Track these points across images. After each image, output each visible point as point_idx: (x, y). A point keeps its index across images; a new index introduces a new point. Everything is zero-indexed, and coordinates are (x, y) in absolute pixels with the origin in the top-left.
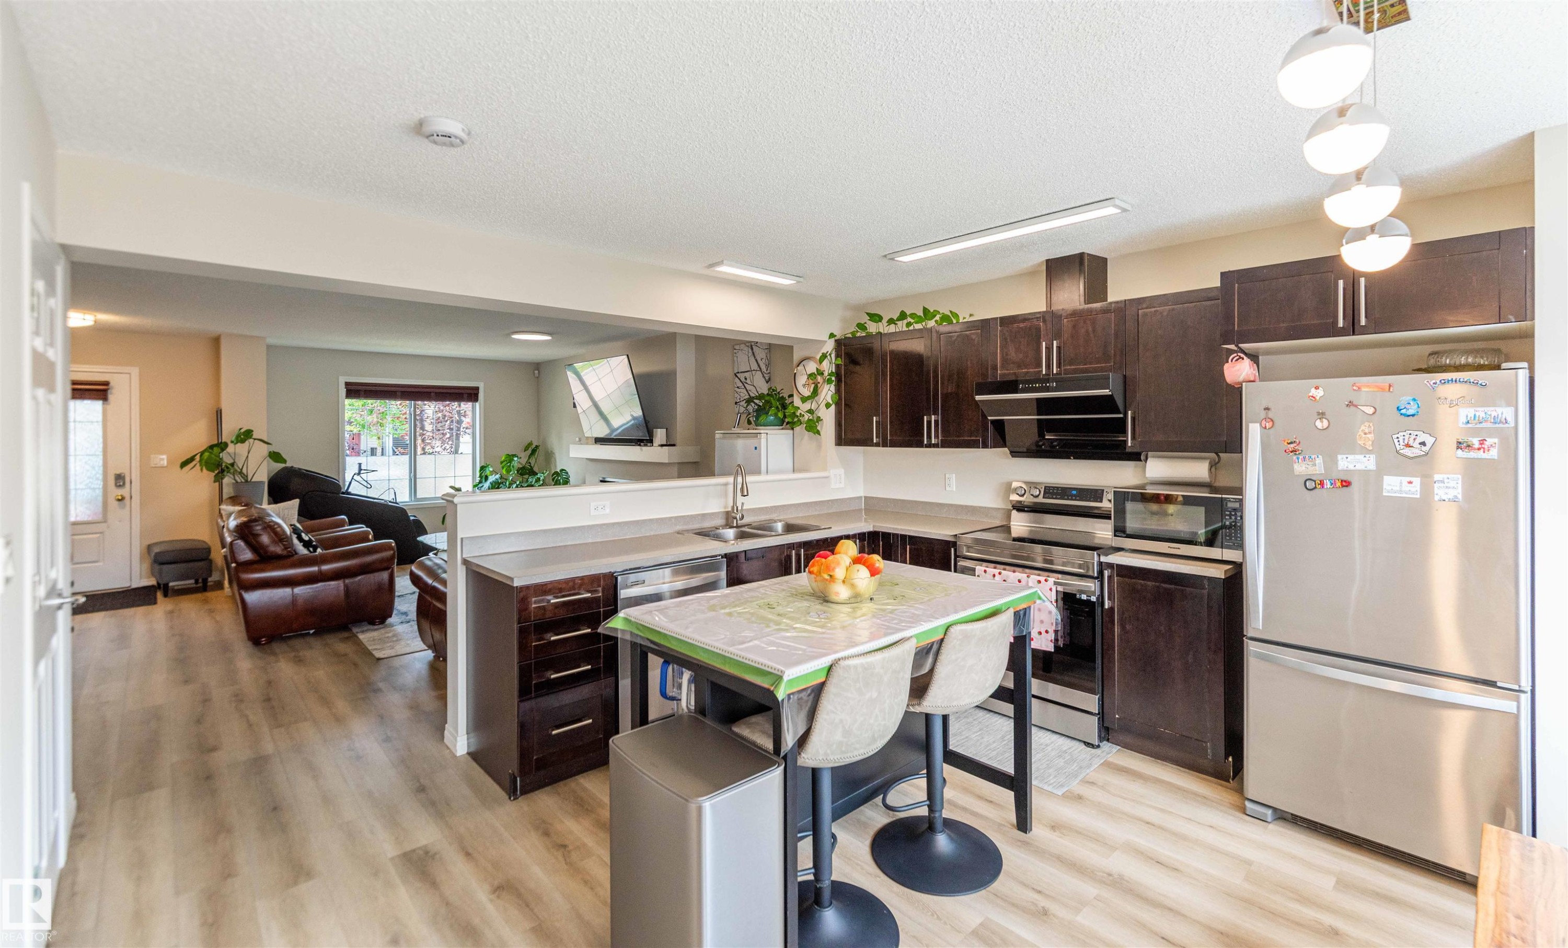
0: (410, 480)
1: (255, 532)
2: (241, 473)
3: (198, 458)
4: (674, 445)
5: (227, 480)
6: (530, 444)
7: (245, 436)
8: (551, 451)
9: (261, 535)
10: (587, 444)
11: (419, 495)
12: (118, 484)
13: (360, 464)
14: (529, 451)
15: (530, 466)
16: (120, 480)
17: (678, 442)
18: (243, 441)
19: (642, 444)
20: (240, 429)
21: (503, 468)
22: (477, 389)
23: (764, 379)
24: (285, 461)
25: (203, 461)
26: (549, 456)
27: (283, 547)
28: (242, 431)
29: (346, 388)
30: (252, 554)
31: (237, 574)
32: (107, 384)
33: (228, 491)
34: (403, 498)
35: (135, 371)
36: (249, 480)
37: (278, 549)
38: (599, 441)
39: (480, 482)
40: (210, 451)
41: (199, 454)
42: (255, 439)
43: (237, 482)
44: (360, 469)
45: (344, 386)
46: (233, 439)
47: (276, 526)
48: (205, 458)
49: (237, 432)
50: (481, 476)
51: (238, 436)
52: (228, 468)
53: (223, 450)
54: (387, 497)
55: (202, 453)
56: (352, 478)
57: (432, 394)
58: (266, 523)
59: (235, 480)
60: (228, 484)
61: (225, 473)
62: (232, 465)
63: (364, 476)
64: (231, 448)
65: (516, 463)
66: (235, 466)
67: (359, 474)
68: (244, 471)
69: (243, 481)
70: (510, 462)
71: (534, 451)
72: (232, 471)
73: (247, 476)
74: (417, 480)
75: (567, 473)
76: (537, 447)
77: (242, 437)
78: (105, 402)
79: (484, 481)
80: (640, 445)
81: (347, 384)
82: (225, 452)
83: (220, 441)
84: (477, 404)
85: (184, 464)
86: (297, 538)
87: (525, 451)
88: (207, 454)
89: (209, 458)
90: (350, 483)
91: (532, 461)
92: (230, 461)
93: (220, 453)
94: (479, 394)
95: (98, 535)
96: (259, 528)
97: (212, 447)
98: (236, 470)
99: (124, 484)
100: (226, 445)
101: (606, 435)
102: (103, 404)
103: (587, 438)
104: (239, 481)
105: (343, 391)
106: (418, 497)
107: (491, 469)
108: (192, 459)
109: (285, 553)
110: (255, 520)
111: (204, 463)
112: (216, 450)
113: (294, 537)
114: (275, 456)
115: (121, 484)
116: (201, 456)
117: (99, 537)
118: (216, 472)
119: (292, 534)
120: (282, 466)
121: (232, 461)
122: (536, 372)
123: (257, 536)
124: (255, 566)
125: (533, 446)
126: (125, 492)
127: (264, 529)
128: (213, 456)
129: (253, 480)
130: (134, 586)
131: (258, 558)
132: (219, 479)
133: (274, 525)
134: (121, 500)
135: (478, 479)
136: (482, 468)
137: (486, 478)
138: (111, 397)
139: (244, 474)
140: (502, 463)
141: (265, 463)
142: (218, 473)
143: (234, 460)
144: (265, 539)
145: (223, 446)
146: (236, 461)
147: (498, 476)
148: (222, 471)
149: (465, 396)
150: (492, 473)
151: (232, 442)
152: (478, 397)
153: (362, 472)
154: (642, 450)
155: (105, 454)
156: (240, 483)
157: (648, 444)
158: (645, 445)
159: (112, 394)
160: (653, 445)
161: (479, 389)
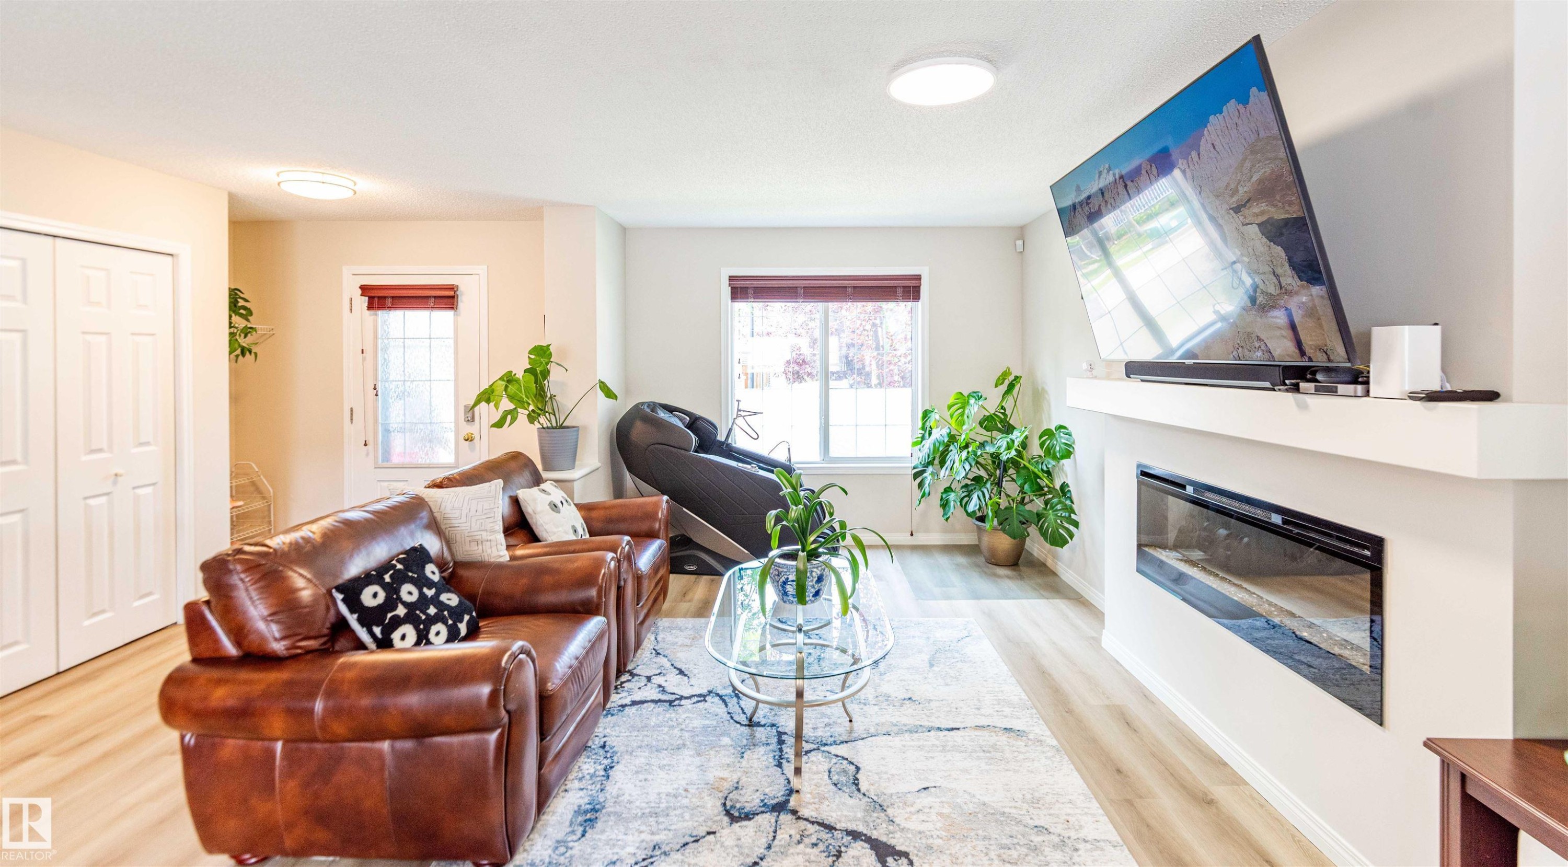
6: (1005, 374)
8: (1043, 389)
10: (1108, 377)
11: (834, 452)
12: (466, 418)
14: (1004, 387)
15: (1004, 414)
16: (468, 412)
19: (1303, 385)
21: (951, 417)
22: (918, 278)
26: (1038, 396)
29: (730, 285)
32: (452, 288)
35: (483, 271)
36: (559, 425)
38: (1134, 369)
39: (923, 436)
43: (543, 428)
44: (739, 410)
45: (728, 282)
50: (924, 428)
56: (734, 423)
57: (849, 290)
65: (974, 410)
69: (551, 425)
70: (963, 407)
71: (1011, 386)
74: (831, 427)
75: (1069, 434)
76: (1016, 378)
78: (456, 313)
79: (927, 436)
80: (1296, 389)
81: (731, 278)
84: (918, 305)
87: (996, 386)
90: (731, 430)
91: (1009, 404)
94: (922, 287)
99: (473, 419)
101: (1158, 357)
102: (453, 315)
103: (1110, 363)
105: (727, 291)
106: (831, 454)
115: (469, 417)
122: (1020, 243)
125: (1012, 378)
126: (474, 429)
129: (563, 425)
131: (235, 652)
134: (469, 439)
135: (917, 432)
136: (926, 414)
137: (931, 432)
138: (459, 306)
140: (950, 407)
147: (945, 430)
149: (900, 291)
152: (919, 292)
153: (742, 414)
154: (1303, 407)
155: (456, 380)
156: (548, 428)
157: (1342, 388)
158: (1318, 390)
159: (462, 302)
160: (1367, 393)
161: (920, 279)
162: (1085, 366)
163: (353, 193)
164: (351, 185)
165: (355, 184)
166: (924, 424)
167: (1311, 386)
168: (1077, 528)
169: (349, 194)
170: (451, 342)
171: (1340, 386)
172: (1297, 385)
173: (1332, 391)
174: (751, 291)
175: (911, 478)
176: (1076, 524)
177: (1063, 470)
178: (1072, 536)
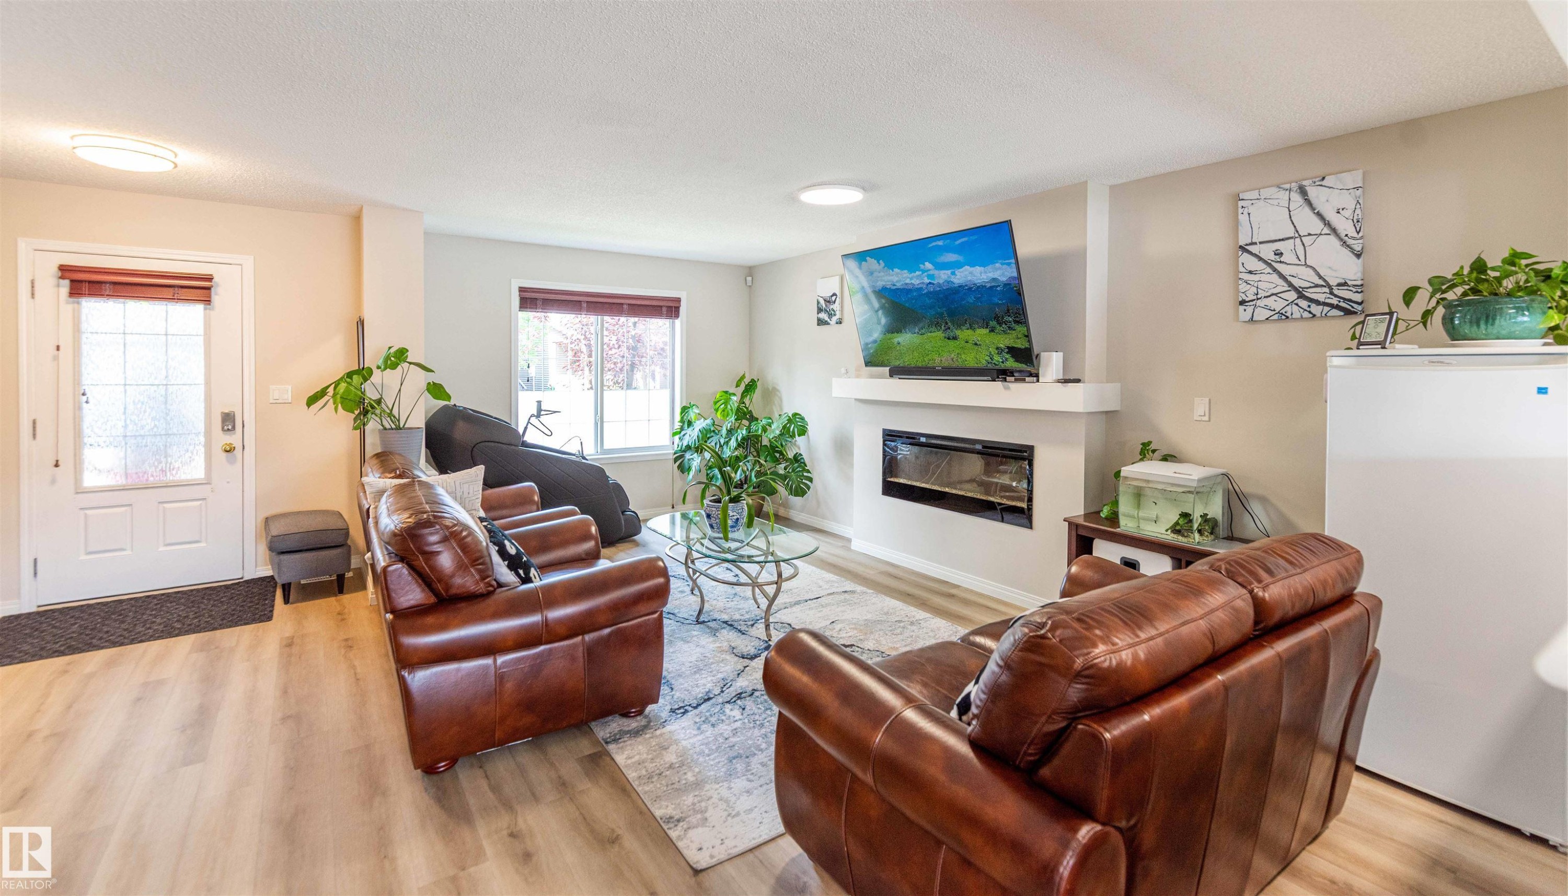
0: (596, 424)
1: (428, 549)
2: (390, 415)
3: (331, 391)
4: (1078, 381)
5: (372, 425)
6: (742, 377)
7: (396, 359)
9: (438, 553)
11: (607, 446)
12: (226, 428)
13: (539, 403)
14: (743, 388)
15: (746, 407)
16: (228, 421)
17: (1087, 374)
18: (394, 366)
20: (390, 348)
21: (717, 410)
22: (678, 300)
23: (1346, 252)
24: (449, 397)
25: (338, 396)
26: (771, 394)
27: (477, 577)
28: (392, 350)
29: (520, 295)
30: (423, 591)
31: (395, 637)
32: (209, 279)
33: (373, 445)
34: (590, 451)
35: (248, 262)
36: (401, 426)
37: (467, 582)
39: (682, 429)
40: (348, 380)
41: (333, 385)
42: (410, 363)
43: (385, 429)
44: (539, 410)
45: (518, 293)
46: (380, 362)
47: (464, 534)
48: (342, 391)
49: (384, 354)
50: (682, 421)
51: (387, 358)
52: (373, 407)
53: (366, 380)
54: (573, 448)
55: (337, 384)
56: (529, 422)
57: (625, 306)
58: (447, 527)
59: (383, 426)
60: (373, 431)
61: (369, 415)
62: (379, 402)
63: (542, 419)
64: (377, 377)
66: (383, 405)
67: (538, 416)
68: (395, 412)
69: (393, 426)
70: (726, 403)
71: (748, 387)
72: (378, 411)
73: (399, 421)
74: (604, 424)
75: (803, 419)
76: (753, 381)
77: (392, 359)
78: (208, 306)
79: (686, 428)
80: (1005, 380)
81: (522, 290)
82: (369, 381)
83: (361, 367)
84: (678, 322)
85: (312, 400)
86: (498, 552)
87: (737, 387)
88: (343, 386)
89: (347, 391)
90: (526, 428)
91: (748, 400)
92: (376, 396)
93: (362, 384)
94: (681, 308)
95: (198, 503)
96: (434, 538)
97: (350, 375)
98: (384, 411)
99: (234, 427)
100: (370, 372)
102: (205, 309)
104: (388, 426)
105: (516, 300)
106: (605, 448)
107: (697, 411)
108: (323, 393)
109: (481, 588)
110: (428, 524)
111: (339, 400)
112: (356, 379)
113: (494, 550)
114: (436, 390)
115: (230, 427)
116: (335, 388)
117: (201, 504)
118: (357, 412)
119: (491, 545)
120: (443, 403)
121: (377, 397)
122: (749, 279)
123: (430, 556)
124: (430, 620)
125: (747, 381)
126: (234, 439)
127: (445, 540)
128: (352, 389)
129: (406, 426)
130: (247, 577)
131: (433, 599)
132: (360, 426)
133: (462, 531)
134: (229, 450)
135: (677, 425)
136: (684, 410)
137: (690, 424)
138: (215, 298)
139: (394, 417)
140: (714, 403)
141: (422, 399)
142: (360, 414)
143: (381, 396)
144: (446, 560)
145: (364, 373)
146: (383, 397)
147: (709, 421)
148: (365, 413)
149: (664, 309)
150: (700, 416)
151: (378, 367)
152: (678, 311)
153: (543, 413)
154: (1007, 388)
155: (208, 382)
156: (389, 429)
157: (1027, 379)
158: (1017, 380)
159: (216, 294)
160: (1038, 381)
161: (680, 301)
162: (843, 370)
163: (173, 166)
164: (171, 156)
165: (176, 155)
166: (682, 418)
167: (1012, 379)
168: (812, 483)
169: (169, 167)
170: (201, 340)
171: (1027, 378)
172: (1005, 378)
173: (1024, 380)
174: (540, 303)
175: (672, 462)
176: (811, 480)
177: (795, 444)
178: (809, 488)
